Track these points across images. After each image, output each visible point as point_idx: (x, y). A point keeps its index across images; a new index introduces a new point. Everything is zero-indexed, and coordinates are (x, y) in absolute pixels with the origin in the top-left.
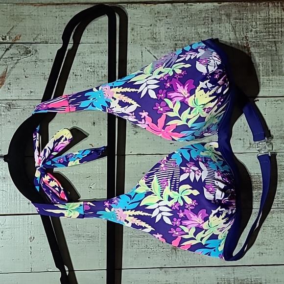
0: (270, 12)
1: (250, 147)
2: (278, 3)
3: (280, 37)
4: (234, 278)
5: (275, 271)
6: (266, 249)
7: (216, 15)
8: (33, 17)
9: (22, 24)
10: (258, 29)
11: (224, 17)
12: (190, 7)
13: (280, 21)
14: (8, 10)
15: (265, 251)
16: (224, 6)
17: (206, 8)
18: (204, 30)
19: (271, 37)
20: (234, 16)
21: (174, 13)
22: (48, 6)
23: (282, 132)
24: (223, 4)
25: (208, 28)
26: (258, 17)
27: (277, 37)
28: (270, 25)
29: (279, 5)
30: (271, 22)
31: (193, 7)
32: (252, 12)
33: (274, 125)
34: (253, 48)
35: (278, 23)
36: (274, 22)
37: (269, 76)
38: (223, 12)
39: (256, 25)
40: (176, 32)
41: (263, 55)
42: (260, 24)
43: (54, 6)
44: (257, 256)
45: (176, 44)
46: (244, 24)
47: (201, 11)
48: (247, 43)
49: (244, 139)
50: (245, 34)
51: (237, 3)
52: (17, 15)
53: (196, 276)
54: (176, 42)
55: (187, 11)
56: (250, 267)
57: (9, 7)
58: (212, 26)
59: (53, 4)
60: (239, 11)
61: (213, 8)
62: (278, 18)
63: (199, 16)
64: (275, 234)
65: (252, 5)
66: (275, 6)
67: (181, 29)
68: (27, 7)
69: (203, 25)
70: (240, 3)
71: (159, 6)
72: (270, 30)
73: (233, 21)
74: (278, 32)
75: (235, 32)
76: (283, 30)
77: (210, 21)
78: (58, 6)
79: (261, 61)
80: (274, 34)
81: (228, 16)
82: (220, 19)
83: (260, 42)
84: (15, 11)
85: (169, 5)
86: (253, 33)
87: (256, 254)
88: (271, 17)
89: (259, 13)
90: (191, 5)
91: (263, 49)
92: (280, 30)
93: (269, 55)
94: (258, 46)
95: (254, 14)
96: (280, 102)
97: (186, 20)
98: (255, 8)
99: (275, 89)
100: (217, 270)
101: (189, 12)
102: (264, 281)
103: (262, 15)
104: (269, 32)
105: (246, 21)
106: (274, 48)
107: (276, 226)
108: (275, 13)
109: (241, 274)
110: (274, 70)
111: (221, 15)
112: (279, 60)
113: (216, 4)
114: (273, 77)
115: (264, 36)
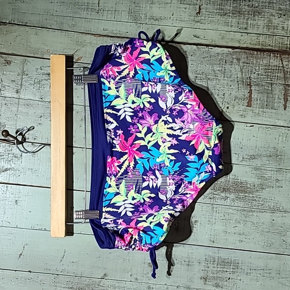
0: (271, 61)
1: (243, 160)
2: (277, 54)
3: (276, 80)
4: (218, 257)
5: (250, 256)
6: (246, 238)
7: (229, 58)
8: (93, 45)
9: (84, 49)
10: (260, 72)
11: (235, 61)
12: (210, 50)
13: (278, 67)
14: (75, 37)
15: (245, 240)
16: (236, 52)
17: (222, 52)
18: (218, 69)
19: (269, 79)
20: (243, 60)
21: (198, 53)
22: (105, 38)
23: (268, 152)
24: (235, 50)
25: (222, 67)
26: (261, 63)
27: (273, 80)
28: (269, 71)
29: (279, 55)
30: (270, 68)
31: (212, 50)
32: (257, 59)
33: (263, 146)
34: (254, 86)
35: (276, 69)
36: (273, 68)
37: (264, 108)
38: (235, 57)
39: (259, 69)
40: (197, 67)
41: (261, 93)
42: (262, 69)
43: (109, 38)
44: (238, 243)
45: (196, 77)
46: (250, 68)
47: (218, 54)
48: (250, 82)
49: (238, 154)
50: (250, 75)
51: (247, 51)
52: (81, 42)
53: (190, 251)
54: (197, 75)
55: (208, 52)
56: (231, 250)
57: (75, 35)
58: (225, 66)
59: (109, 36)
60: (247, 57)
61: (228, 52)
62: (276, 66)
63: (216, 58)
64: (253, 228)
65: (258, 54)
66: (275, 56)
67: (202, 66)
68: (89, 36)
69: (219, 64)
70: (249, 51)
71: (187, 47)
72: (269, 74)
73: (241, 64)
74: (275, 76)
75: (242, 72)
76: (279, 75)
77: (224, 62)
78: (112, 39)
79: (259, 97)
80: (271, 77)
81: (238, 60)
82: (232, 62)
83: (260, 83)
84: (80, 38)
85: (195, 47)
86: (255, 75)
87: (237, 241)
88: (270, 64)
89: (263, 60)
90: (211, 49)
91: (261, 88)
92: (277, 75)
93: (265, 93)
94: (258, 85)
95: (259, 61)
96: (269, 129)
97: (206, 59)
98: (260, 56)
99: (267, 119)
100: (206, 249)
101: (209, 54)
102: (241, 262)
103: (264, 62)
104: (268, 75)
105: (252, 65)
106: (270, 89)
107: (255, 222)
108: (275, 61)
109: (224, 254)
110: (268, 105)
111: (233, 59)
112: (273, 97)
113: (230, 50)
114: (267, 110)
115: (264, 78)
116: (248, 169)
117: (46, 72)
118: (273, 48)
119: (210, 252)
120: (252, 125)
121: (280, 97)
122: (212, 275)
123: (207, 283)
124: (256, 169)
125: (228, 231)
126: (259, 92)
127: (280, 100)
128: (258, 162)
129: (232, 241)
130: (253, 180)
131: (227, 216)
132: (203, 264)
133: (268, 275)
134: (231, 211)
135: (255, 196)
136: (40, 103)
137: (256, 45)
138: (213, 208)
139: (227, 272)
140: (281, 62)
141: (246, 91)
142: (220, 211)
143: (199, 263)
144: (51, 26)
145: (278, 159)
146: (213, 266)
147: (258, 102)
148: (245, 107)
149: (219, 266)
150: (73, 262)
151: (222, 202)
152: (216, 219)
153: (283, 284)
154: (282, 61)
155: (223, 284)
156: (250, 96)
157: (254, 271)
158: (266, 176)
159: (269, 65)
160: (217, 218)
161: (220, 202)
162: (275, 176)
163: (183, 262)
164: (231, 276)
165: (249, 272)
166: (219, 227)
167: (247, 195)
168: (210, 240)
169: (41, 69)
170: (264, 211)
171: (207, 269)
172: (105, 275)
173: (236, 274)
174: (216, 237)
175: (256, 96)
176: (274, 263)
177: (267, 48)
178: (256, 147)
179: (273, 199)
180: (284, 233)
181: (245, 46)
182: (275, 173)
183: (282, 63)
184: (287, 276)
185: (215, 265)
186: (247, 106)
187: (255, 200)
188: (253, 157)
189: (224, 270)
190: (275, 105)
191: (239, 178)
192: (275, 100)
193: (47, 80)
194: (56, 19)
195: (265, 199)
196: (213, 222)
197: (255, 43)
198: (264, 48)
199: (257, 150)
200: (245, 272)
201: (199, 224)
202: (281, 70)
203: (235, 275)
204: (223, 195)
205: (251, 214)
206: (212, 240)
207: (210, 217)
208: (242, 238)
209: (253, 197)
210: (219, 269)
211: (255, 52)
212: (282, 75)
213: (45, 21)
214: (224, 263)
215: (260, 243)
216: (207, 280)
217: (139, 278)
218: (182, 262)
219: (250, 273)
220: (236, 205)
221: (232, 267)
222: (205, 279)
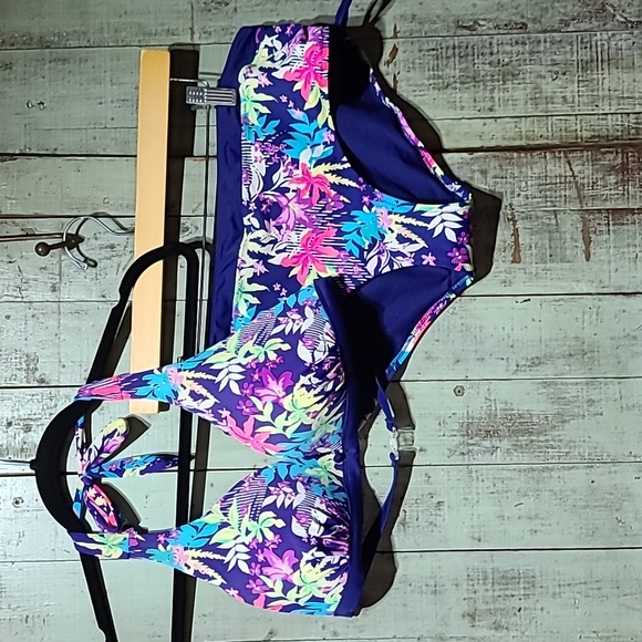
0: (548, 167)
1: (517, 370)
2: (560, 152)
3: (563, 204)
4: (493, 569)
5: (554, 560)
6: (542, 525)
7: (465, 172)
10: (529, 193)
11: (477, 175)
13: (563, 179)
15: (540, 528)
16: (478, 158)
19: (549, 204)
20: (492, 173)
23: (565, 348)
24: (476, 154)
26: (529, 174)
27: (557, 204)
28: (548, 187)
29: (562, 154)
30: (548, 181)
32: (520, 166)
33: (554, 337)
34: (521, 221)
35: (561, 183)
36: (554, 181)
37: (545, 262)
38: (475, 167)
39: (527, 186)
41: (537, 232)
42: (532, 185)
44: (528, 536)
46: (509, 186)
48: (512, 214)
49: (507, 358)
50: (510, 200)
51: (497, 153)
53: (435, 564)
60: (501, 166)
61: (461, 161)
62: (560, 176)
64: (555, 502)
65: (520, 157)
66: (555, 157)
70: (502, 154)
72: (548, 193)
73: (491, 181)
74: (561, 196)
76: (567, 194)
79: (533, 241)
80: (553, 199)
81: (484, 172)
82: (472, 178)
83: (532, 213)
86: (521, 198)
87: (526, 533)
88: (548, 173)
89: (532, 168)
91: (536, 223)
92: (563, 193)
93: (545, 231)
94: (528, 218)
95: (524, 170)
96: (562, 302)
98: (525, 160)
99: (554, 282)
100: (467, 556)
102: (539, 574)
103: (535, 170)
104: (546, 197)
105: (511, 180)
106: (554, 222)
107: (557, 489)
108: (555, 167)
109: (503, 562)
110: (554, 255)
111: (473, 171)
112: (561, 238)
113: (465, 155)
114: (552, 265)
115: (538, 202)
116: (529, 386)
117: (106, 243)
118: (550, 142)
119: (474, 560)
120: (527, 298)
121: (575, 237)
122: (484, 607)
123: (477, 623)
124: (546, 384)
125: (506, 514)
126: (533, 232)
127: (576, 241)
128: (547, 371)
129: (517, 534)
130: (542, 407)
131: (500, 486)
132: (465, 586)
133: (595, 592)
134: (506, 474)
135: (549, 438)
136: (101, 305)
137: (514, 139)
138: (471, 472)
139: (513, 596)
140: (568, 168)
141: (506, 232)
142: (484, 477)
143: (457, 585)
144: (105, 150)
145: (587, 360)
146: (485, 587)
147: (534, 251)
148: (508, 265)
149: (496, 587)
150: (204, 615)
151: (487, 458)
152: (478, 494)
153: (629, 608)
154: (570, 165)
155: (508, 623)
156: (516, 242)
157: (567, 589)
158: (567, 395)
159: (546, 176)
160: (480, 491)
161: (481, 459)
162: (585, 393)
163: (424, 587)
164: (523, 604)
165: (557, 590)
166: (487, 508)
167: (534, 438)
168: (473, 538)
169: (96, 239)
170: (571, 465)
171: (473, 596)
172: (270, 633)
173: (532, 599)
174: (483, 529)
175: (528, 241)
176: (605, 566)
177: (537, 142)
178: (541, 341)
179: (587, 439)
180: (618, 506)
181: (493, 144)
182: (585, 388)
183: (571, 169)
184: (633, 590)
185: (489, 586)
186: (512, 262)
187: (552, 447)
188: (536, 362)
189: (508, 593)
190: (568, 252)
191: (515, 407)
192: (567, 244)
193: (109, 259)
194: (113, 135)
195: (571, 441)
196: (475, 501)
197: (512, 135)
198: (531, 143)
199: (543, 347)
200: (551, 592)
201: (446, 508)
202: (570, 182)
203: (529, 601)
204: (487, 443)
205: (545, 474)
206: (476, 536)
207: (467, 490)
208: (536, 524)
209: (547, 441)
210: (497, 593)
211: (515, 155)
212: (572, 193)
213: (93, 141)
214: (506, 579)
215: (573, 530)
216: (477, 618)
217: (339, 631)
218: (421, 587)
219: (560, 593)
220: (515, 460)
221: (522, 586)
222: (472, 616)
